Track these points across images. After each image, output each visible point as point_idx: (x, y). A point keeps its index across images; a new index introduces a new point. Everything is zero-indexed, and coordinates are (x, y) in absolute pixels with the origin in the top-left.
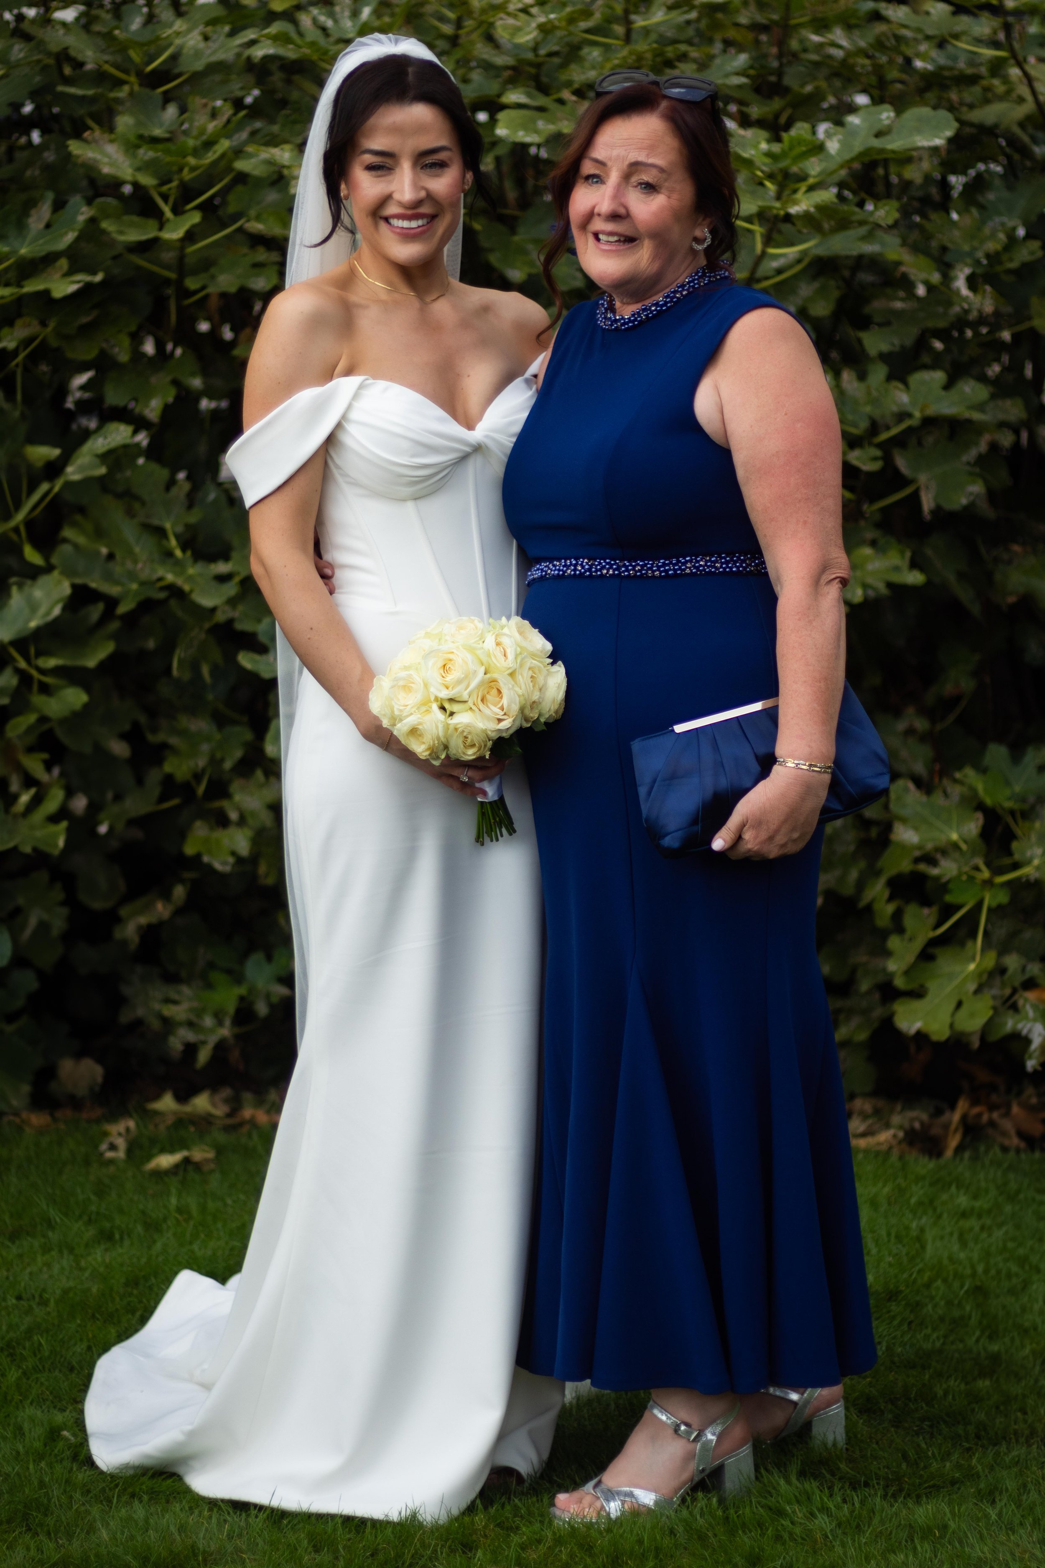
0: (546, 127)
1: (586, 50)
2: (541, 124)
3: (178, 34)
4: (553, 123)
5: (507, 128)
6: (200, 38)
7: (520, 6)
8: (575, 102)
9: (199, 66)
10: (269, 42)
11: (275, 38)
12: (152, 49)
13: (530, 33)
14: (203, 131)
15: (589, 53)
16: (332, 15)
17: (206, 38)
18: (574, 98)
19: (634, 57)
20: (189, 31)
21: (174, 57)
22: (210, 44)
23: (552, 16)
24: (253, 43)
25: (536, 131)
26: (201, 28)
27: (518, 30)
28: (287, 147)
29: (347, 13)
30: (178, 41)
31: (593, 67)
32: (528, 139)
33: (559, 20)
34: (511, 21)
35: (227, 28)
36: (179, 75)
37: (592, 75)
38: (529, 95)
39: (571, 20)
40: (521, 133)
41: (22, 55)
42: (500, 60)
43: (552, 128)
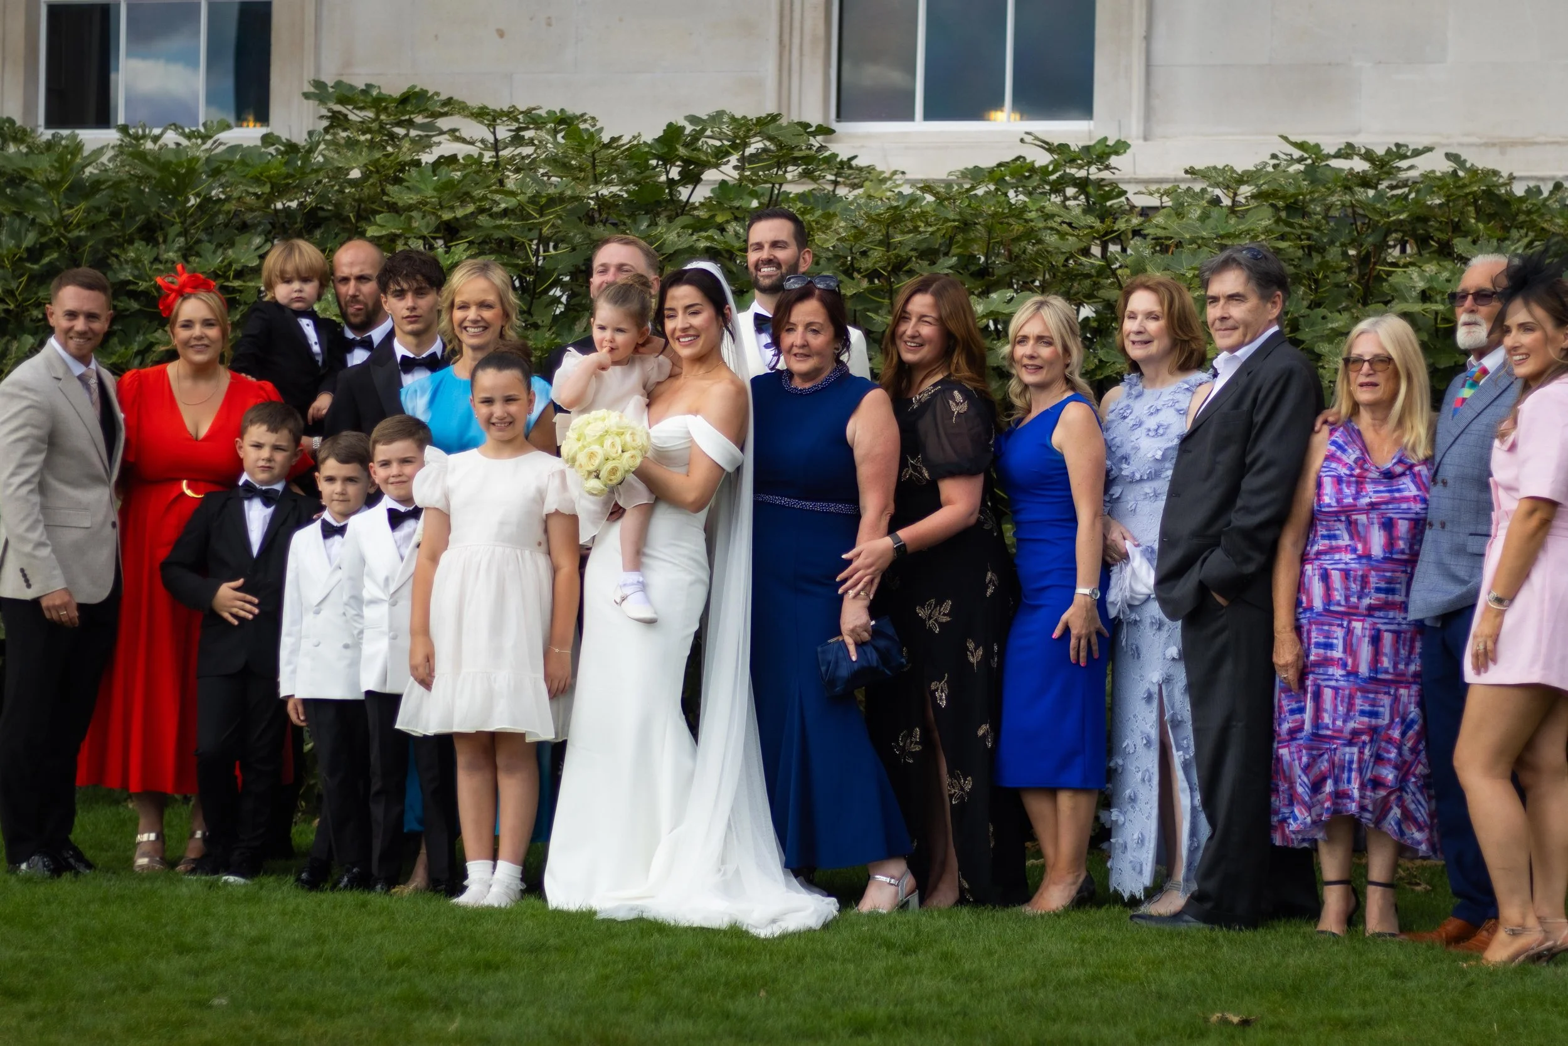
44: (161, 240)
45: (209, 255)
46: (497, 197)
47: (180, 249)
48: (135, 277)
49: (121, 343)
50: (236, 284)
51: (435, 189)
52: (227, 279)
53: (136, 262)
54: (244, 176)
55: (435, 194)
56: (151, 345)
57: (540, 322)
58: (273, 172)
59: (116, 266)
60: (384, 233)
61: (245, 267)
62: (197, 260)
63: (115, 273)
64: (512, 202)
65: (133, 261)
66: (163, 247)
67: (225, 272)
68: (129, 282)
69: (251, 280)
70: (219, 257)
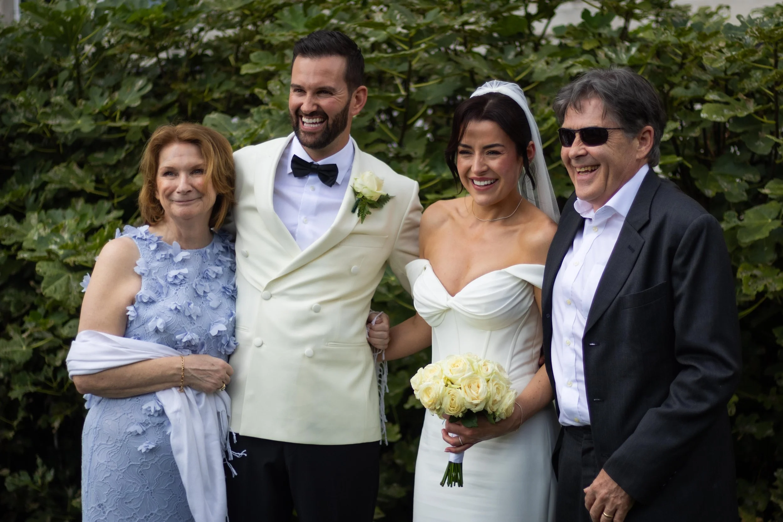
0: (728, 113)
1: (753, 72)
2: (726, 111)
3: (532, 61)
4: (733, 111)
5: (707, 113)
6: (544, 63)
7: (717, 48)
8: (746, 100)
9: (543, 78)
10: (580, 65)
11: (583, 64)
12: (519, 68)
13: (722, 62)
14: (542, 113)
15: (755, 74)
16: (615, 52)
17: (548, 63)
18: (745, 98)
19: (779, 76)
20: (539, 59)
21: (531, 73)
22: (550, 67)
23: (734, 53)
24: (572, 66)
25: (723, 116)
26: (546, 58)
27: (715, 60)
29: (623, 51)
30: (533, 65)
31: (757, 81)
32: (718, 120)
33: (738, 55)
34: (711, 56)
35: (559, 59)
36: (533, 82)
37: (756, 85)
38: (720, 96)
39: (745, 55)
40: (714, 116)
41: (450, 71)
42: (705, 77)
43: (732, 114)
44: (52, 85)
45: (97, 98)
46: (367, 31)
47: (68, 93)
48: (28, 120)
49: (18, 182)
51: (306, 26)
52: (114, 120)
53: (26, 105)
54: (125, 22)
55: (306, 30)
56: (44, 184)
57: (413, 154)
58: (152, 16)
59: (11, 111)
60: (258, 70)
61: (128, 108)
62: (84, 102)
63: (10, 117)
64: (382, 35)
65: (22, 105)
66: (54, 91)
67: (112, 113)
68: (22, 125)
69: (135, 120)
70: (106, 99)
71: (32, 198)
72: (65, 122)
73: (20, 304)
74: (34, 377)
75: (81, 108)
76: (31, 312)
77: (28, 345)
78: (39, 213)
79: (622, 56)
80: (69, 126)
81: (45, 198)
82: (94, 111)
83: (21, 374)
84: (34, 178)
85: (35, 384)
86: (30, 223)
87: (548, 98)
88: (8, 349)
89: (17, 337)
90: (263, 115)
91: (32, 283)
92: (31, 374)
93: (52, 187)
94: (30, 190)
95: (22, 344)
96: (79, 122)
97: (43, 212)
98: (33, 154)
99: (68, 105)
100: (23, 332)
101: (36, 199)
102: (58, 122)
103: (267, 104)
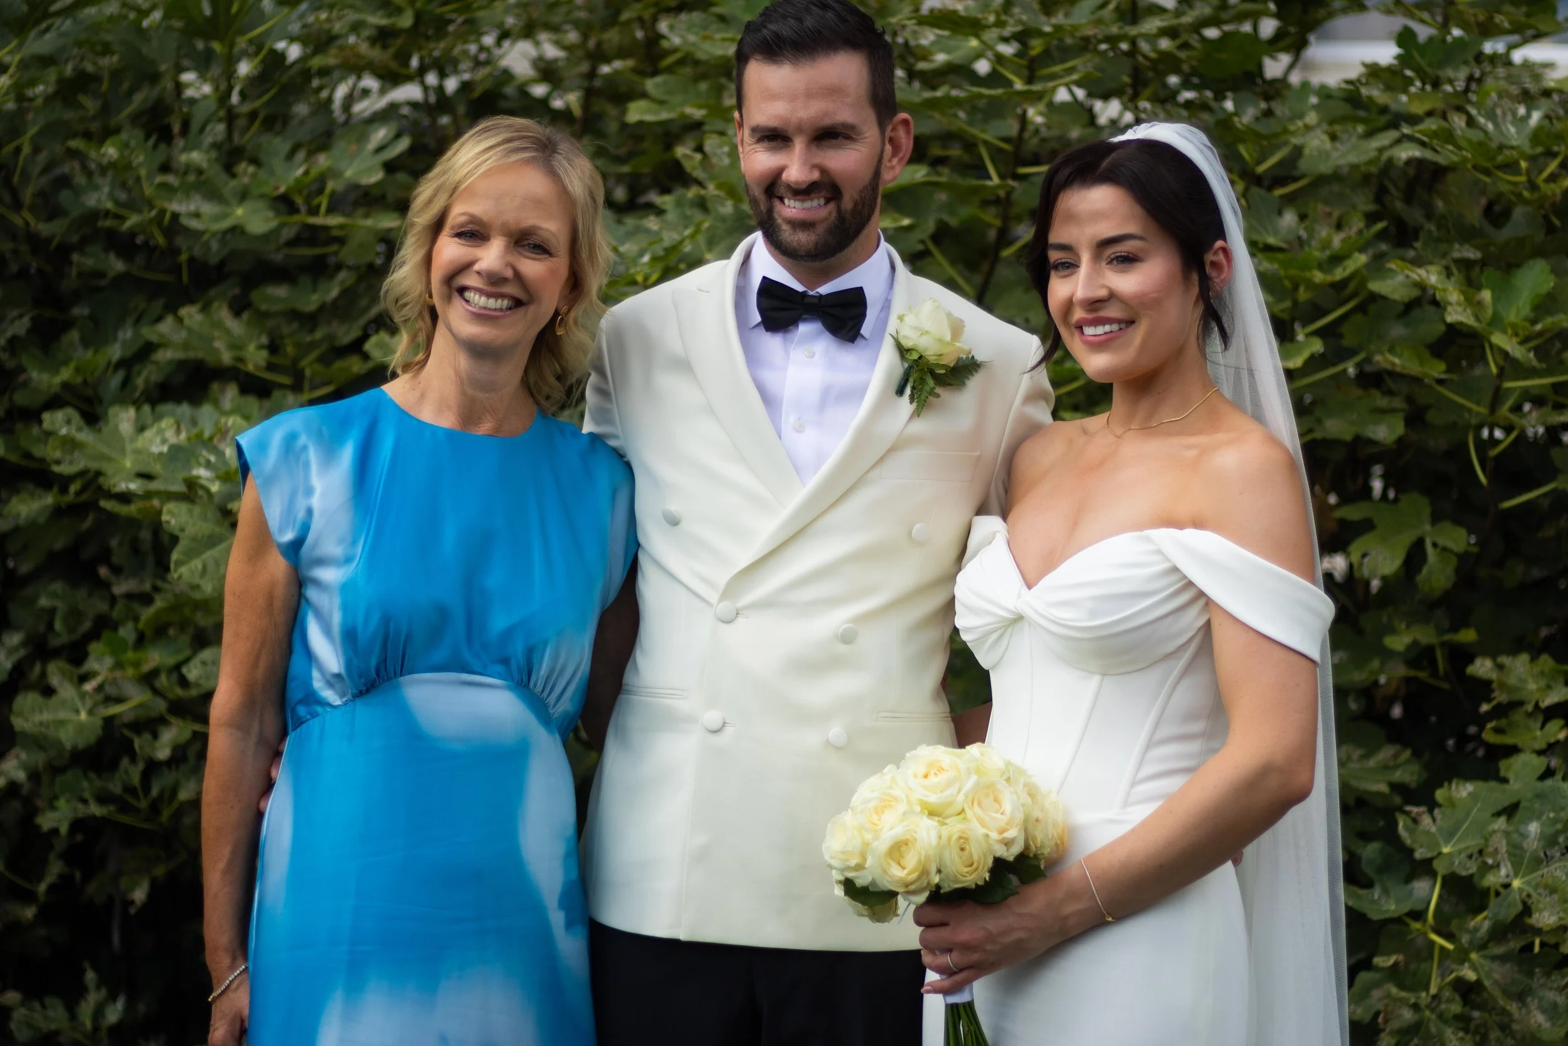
6: (1324, 138)
9: (1325, 168)
12: (1273, 143)
14: (1326, 245)
16: (1492, 119)
17: (1333, 137)
21: (1294, 157)
22: (1338, 145)
26: (1327, 126)
28: (1433, 268)
30: (1295, 141)
35: (1360, 129)
36: (1301, 177)
44: (176, 128)
45: (278, 164)
46: (930, 37)
47: (216, 146)
48: (118, 202)
49: (86, 343)
50: (334, 220)
52: (315, 210)
53: (120, 169)
56: (147, 350)
59: (80, 180)
60: (666, 115)
62: (251, 169)
63: (77, 195)
64: (963, 49)
65: (113, 165)
66: (180, 143)
67: (311, 198)
68: (103, 214)
70: (300, 165)
71: (116, 380)
72: (208, 208)
73: (74, 615)
74: (98, 783)
75: (246, 180)
76: (106, 635)
77: (91, 712)
78: (138, 409)
79: (1508, 130)
80: (217, 218)
81: (147, 381)
82: (277, 188)
83: (69, 776)
84: (121, 335)
85: (103, 798)
86: (116, 430)
87: (1336, 214)
88: (46, 716)
89: (66, 691)
90: (688, 212)
91: (103, 571)
92: (92, 775)
93: (165, 356)
94: (109, 363)
95: (79, 704)
96: (240, 212)
97: (147, 408)
98: (121, 280)
99: (215, 172)
100: (84, 679)
101: (126, 383)
102: (192, 207)
103: (700, 184)
